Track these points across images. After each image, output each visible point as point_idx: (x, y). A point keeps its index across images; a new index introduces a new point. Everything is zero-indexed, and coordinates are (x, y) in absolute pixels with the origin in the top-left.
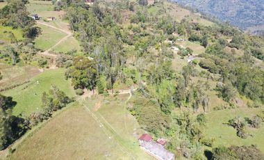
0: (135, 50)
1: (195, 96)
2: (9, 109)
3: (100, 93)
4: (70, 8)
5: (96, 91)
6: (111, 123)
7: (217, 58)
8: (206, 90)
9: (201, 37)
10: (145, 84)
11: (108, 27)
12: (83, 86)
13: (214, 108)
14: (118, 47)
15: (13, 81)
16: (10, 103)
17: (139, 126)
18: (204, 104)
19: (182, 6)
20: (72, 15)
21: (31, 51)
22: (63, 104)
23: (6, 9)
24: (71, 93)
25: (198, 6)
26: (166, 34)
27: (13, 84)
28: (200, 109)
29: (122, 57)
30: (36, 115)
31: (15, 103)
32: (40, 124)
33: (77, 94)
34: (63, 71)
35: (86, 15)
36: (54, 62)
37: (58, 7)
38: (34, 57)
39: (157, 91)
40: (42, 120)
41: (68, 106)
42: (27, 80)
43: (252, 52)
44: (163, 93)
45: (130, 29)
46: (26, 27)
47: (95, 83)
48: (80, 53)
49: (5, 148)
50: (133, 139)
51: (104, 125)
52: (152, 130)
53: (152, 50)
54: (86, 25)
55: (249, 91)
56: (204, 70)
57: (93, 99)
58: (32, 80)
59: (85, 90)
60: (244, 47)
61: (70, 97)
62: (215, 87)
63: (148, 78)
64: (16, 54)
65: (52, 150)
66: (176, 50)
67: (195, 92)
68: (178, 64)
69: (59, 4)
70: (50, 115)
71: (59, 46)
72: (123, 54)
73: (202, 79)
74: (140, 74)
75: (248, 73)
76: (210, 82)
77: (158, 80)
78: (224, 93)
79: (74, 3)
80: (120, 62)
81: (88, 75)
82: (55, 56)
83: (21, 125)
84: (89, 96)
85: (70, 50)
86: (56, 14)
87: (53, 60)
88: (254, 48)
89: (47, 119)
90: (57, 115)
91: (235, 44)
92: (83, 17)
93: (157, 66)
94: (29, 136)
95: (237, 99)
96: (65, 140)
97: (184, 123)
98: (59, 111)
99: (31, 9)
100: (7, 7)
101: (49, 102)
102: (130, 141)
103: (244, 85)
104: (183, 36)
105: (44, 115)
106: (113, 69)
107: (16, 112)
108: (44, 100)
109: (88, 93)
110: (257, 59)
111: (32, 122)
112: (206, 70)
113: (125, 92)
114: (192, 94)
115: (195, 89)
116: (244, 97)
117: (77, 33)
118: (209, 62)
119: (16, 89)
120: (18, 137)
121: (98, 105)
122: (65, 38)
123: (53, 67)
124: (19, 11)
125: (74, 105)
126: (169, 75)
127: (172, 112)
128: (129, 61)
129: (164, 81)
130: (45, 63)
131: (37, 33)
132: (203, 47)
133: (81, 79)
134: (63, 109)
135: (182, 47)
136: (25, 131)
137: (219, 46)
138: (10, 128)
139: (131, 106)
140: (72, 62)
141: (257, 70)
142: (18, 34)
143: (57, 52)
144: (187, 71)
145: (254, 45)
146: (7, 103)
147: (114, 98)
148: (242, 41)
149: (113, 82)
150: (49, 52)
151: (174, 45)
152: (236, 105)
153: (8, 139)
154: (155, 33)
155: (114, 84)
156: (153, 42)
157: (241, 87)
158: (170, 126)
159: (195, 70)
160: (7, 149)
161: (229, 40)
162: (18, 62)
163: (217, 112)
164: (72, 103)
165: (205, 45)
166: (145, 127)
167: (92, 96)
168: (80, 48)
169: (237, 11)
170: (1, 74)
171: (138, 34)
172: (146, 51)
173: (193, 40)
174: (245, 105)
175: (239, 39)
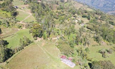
0: (59, 21)
1: (84, 40)
2: (6, 45)
3: (44, 39)
4: (31, 3)
5: (42, 38)
6: (49, 51)
7: (94, 24)
8: (89, 38)
9: (87, 16)
10: (63, 35)
11: (47, 12)
12: (37, 36)
13: (93, 46)
14: (51, 20)
15: (7, 34)
16: (6, 43)
17: (61, 53)
18: (88, 44)
19: (79, 3)
20: (32, 7)
21: (14, 22)
22: (28, 44)
23: (4, 4)
24: (32, 39)
25: (86, 3)
26: (72, 15)
27: (7, 35)
28: (87, 46)
29: (53, 24)
30: (17, 48)
31: (8, 43)
32: (19, 52)
33: (34, 39)
34: (29, 30)
35: (38, 6)
36: (25, 26)
37: (26, 3)
38: (16, 24)
39: (68, 38)
40: (20, 50)
41: (30, 44)
42: (13, 34)
43: (109, 22)
44: (71, 39)
45: (57, 12)
46: (12, 12)
47: (42, 35)
48: (35, 22)
49: (4, 61)
50: (58, 58)
51: (46, 52)
52: (66, 54)
53: (66, 21)
54: (38, 11)
55: (108, 38)
56: (88, 29)
57: (41, 42)
58: (15, 34)
59: (38, 38)
60: (106, 20)
61: (31, 41)
62: (93, 37)
63: (65, 33)
64: (8, 23)
65: (24, 62)
66: (76, 21)
67: (85, 39)
68: (77, 27)
69: (26, 2)
70: (23, 48)
71: (26, 20)
72: (54, 23)
73: (87, 33)
74: (61, 31)
75: (107, 31)
76: (91, 34)
77: (69, 34)
78: (97, 39)
79: (32, 1)
80: (53, 26)
81: (39, 32)
82: (25, 24)
83: (11, 52)
84: (40, 40)
85: (31, 21)
86: (25, 6)
87: (24, 25)
88: (110, 21)
89: (22, 50)
90: (26, 48)
91: (102, 19)
92: (36, 7)
93: (68, 28)
94: (14, 57)
95: (102, 42)
96: (30, 58)
97: (80, 52)
98: (27, 46)
99: (14, 4)
100: (4, 3)
101: (22, 43)
102: (57, 59)
103: (106, 36)
104: (79, 15)
105: (20, 48)
106: (50, 29)
107: (9, 47)
108: (20, 42)
109: (39, 39)
110: (111, 25)
111: (15, 51)
112: (89, 30)
113: (55, 39)
114: (83, 39)
115: (85, 38)
116: (106, 41)
117: (34, 14)
118: (91, 26)
119: (8, 37)
120: (10, 57)
121: (43, 44)
122: (29, 16)
123: (24, 28)
124: (9, 5)
125: (33, 44)
126: (73, 32)
127: (75, 47)
128: (56, 26)
129: (71, 34)
130: (21, 27)
131: (17, 14)
133: (36, 33)
135: (79, 20)
136: (13, 54)
137: (95, 20)
138: (7, 53)
139: (57, 44)
140: (32, 26)
141: (111, 30)
142: (9, 14)
143: (26, 22)
144: (81, 30)
145: (110, 19)
146: (5, 43)
147: (50, 41)
149: (50, 34)
150: (22, 22)
151: (76, 19)
152: (102, 44)
153: (5, 58)
154: (68, 14)
155: (50, 35)
156: (67, 18)
157: (104, 37)
158: (74, 53)
159: (84, 30)
161: (100, 17)
162: (9, 26)
163: (94, 47)
164: (32, 43)
165: (89, 19)
166: (63, 53)
167: (41, 40)
168: (35, 20)
169: (103, 5)
170: (2, 31)
171: (60, 14)
172: (64, 21)
173: (84, 17)
174: (106, 44)
175: (104, 16)
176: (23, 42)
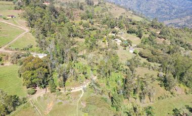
5: (48, 90)
7: (153, 48)
9: (137, 30)
10: (95, 78)
11: (63, 23)
13: (158, 98)
14: (69, 43)
18: (149, 95)
19: (119, 6)
22: (12, 108)
26: (110, 29)
33: (29, 93)
34: (18, 67)
35: (43, 13)
36: (9, 58)
37: (18, 7)
39: (107, 84)
41: (18, 108)
43: (176, 42)
45: (80, 24)
53: (100, 42)
54: (41, 23)
59: (38, 88)
60: (169, 37)
63: (98, 71)
66: (119, 42)
69: (19, 4)
71: (16, 43)
74: (91, 68)
77: (108, 74)
78: (165, 82)
79: (32, 3)
81: (39, 76)
82: (11, 52)
84: (42, 96)
85: (26, 46)
86: (15, 13)
87: (8, 56)
88: (177, 38)
91: (163, 35)
92: (39, 15)
95: (176, 87)
103: (182, 75)
104: (123, 30)
106: (65, 65)
109: (41, 92)
112: (145, 60)
116: (182, 85)
117: (33, 29)
118: (147, 53)
122: (23, 35)
123: (8, 64)
125: (25, 107)
126: (117, 68)
129: (112, 73)
132: (139, 38)
133: (31, 80)
135: (123, 38)
143: (13, 48)
145: (177, 36)
148: (168, 33)
149: (65, 79)
151: (117, 37)
152: (176, 93)
154: (101, 27)
155: (67, 82)
167: (44, 95)
168: (36, 43)
169: (156, 9)
171: (87, 29)
172: (95, 44)
173: (131, 33)
174: (183, 93)
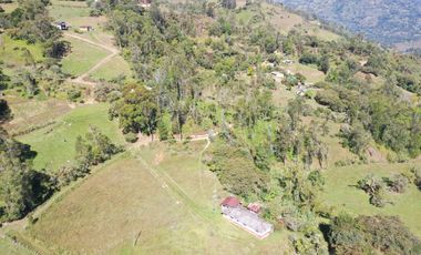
0: (217, 75)
1: (307, 144)
2: (27, 160)
3: (163, 139)
4: (115, 11)
5: (156, 137)
6: (179, 182)
7: (341, 88)
8: (323, 135)
9: (319, 57)
10: (230, 126)
11: (174, 42)
12: (136, 128)
13: (336, 164)
14: (189, 70)
15: (30, 122)
16: (27, 153)
17: (221, 187)
18: (320, 157)
19: (290, 10)
20: (119, 24)
21: (56, 78)
22: (107, 155)
23: (17, 13)
24: (119, 139)
25: (317, 10)
26: (264, 53)
27: (30, 126)
28: (315, 165)
29: (195, 86)
30: (68, 170)
31: (35, 154)
32: (73, 184)
33: (128, 140)
34: (107, 106)
35: (140, 22)
36: (92, 93)
37: (97, 11)
38: (61, 87)
39: (250, 137)
40: (77, 177)
41: (114, 158)
42: (51, 121)
43: (399, 80)
44: (259, 140)
45: (207, 44)
46: (49, 41)
47: (155, 124)
48: (130, 80)
49: (23, 217)
50: (212, 204)
51: (170, 185)
52: (239, 193)
53: (242, 76)
54: (139, 38)
55: (390, 137)
56: (321, 106)
57: (152, 148)
58: (58, 120)
59: (140, 135)
60: (386, 72)
61: (117, 144)
62: (338, 132)
63: (236, 117)
64: (34, 82)
65: (93, 220)
66: (279, 76)
67: (307, 139)
68: (281, 98)
69: (98, 5)
70: (88, 171)
71: (98, 71)
72: (196, 82)
73: (318, 119)
74: (223, 111)
75: (388, 111)
76: (330, 124)
77: (251, 121)
78: (351, 141)
79: (120, 4)
80: (193, 93)
81: (145, 112)
82: (93, 85)
83: (46, 184)
84: (146, 144)
85: (116, 76)
86: (93, 21)
87: (89, 91)
88: (402, 75)
89: (83, 177)
90: (98, 171)
91: (372, 69)
92: (134, 25)
93: (248, 99)
94: (58, 201)
95: (371, 149)
97: (290, 184)
98: (100, 165)
99: (56, 13)
100: (18, 10)
101: (86, 152)
102: (207, 207)
103: (383, 128)
104: (290, 56)
105: (78, 170)
106: (183, 103)
107: (37, 165)
108: (78, 148)
109: (144, 140)
110: (405, 91)
111: (61, 181)
112: (325, 108)
113: (200, 138)
114: (302, 141)
115: (308, 135)
116: (383, 147)
117: (126, 50)
118: (329, 95)
119: (35, 133)
120: (41, 201)
121: (160, 157)
122: (108, 58)
123: (90, 101)
124: (37, 17)
125: (123, 157)
126: (268, 114)
127: (272, 168)
128: (207, 93)
129: (259, 122)
130: (78, 96)
131: (64, 51)
132: (322, 73)
133: (134, 117)
134: (106, 162)
135: (289, 72)
136: (51, 193)
137: (347, 71)
138: (30, 187)
139: (209, 159)
140: (120, 94)
141: (403, 106)
142: (37, 51)
143: (97, 78)
144: (296, 108)
145: (402, 69)
146: (23, 154)
147: (184, 147)
148: (383, 63)
149: (182, 122)
150: (84, 79)
151: (277, 70)
152: (369, 159)
153: (26, 203)
154: (248, 50)
155: (184, 126)
156: (244, 64)
157: (378, 132)
158: (269, 189)
159: (306, 106)
160: (26, 219)
161: (363, 63)
162: (36, 93)
163: (340, 170)
164: (121, 154)
165: (324, 70)
166: (229, 187)
167: (150, 144)
168: (131, 73)
169: (379, 18)
170: (13, 112)
171: (220, 53)
172: (233, 76)
173: (306, 63)
174: (384, 159)
175: (379, 60)
176: (87, 149)
